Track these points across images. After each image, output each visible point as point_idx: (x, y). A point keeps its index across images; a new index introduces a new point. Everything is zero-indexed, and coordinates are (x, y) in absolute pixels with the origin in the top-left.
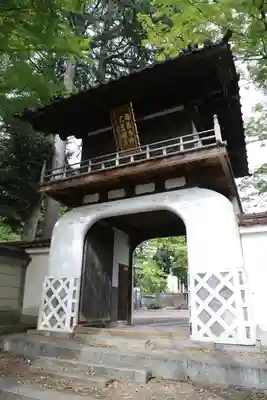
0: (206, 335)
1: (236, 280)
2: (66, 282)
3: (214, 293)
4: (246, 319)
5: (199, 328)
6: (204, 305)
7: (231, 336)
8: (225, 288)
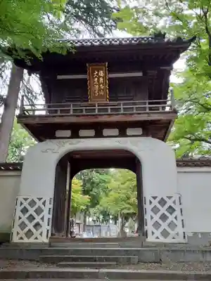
0: (157, 238)
1: (177, 202)
2: (42, 201)
3: (163, 210)
4: (183, 227)
5: (153, 233)
6: (157, 218)
7: (174, 238)
8: (170, 207)
